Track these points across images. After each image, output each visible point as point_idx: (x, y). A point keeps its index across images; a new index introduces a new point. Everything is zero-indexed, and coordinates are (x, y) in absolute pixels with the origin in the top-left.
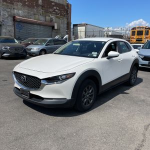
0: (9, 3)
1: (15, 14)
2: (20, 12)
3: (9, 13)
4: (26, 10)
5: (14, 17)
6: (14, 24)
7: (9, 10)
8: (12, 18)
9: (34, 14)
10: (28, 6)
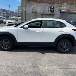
0: (60, 4)
2: (65, 8)
3: (59, 9)
4: (68, 6)
5: (61, 10)
6: (60, 14)
7: (59, 7)
8: (60, 11)
9: (73, 8)
10: (70, 4)
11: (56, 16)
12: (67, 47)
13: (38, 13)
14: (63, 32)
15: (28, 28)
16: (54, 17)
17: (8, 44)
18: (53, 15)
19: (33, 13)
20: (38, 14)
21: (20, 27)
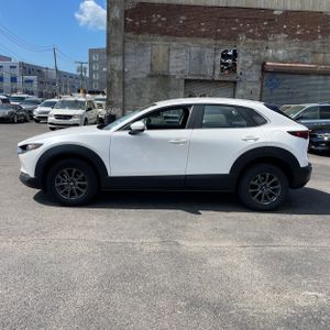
0: (258, 38)
1: (267, 59)
2: (280, 52)
3: (257, 57)
4: (295, 46)
5: (264, 64)
6: (261, 79)
7: (257, 52)
8: (260, 68)
9: (314, 53)
10: (300, 36)
11: (244, 88)
12: (275, 190)
13: (174, 76)
14: (256, 140)
15: (143, 130)
16: (240, 91)
17: (79, 185)
18: (235, 83)
19: (151, 76)
20: (173, 82)
21: (119, 130)
